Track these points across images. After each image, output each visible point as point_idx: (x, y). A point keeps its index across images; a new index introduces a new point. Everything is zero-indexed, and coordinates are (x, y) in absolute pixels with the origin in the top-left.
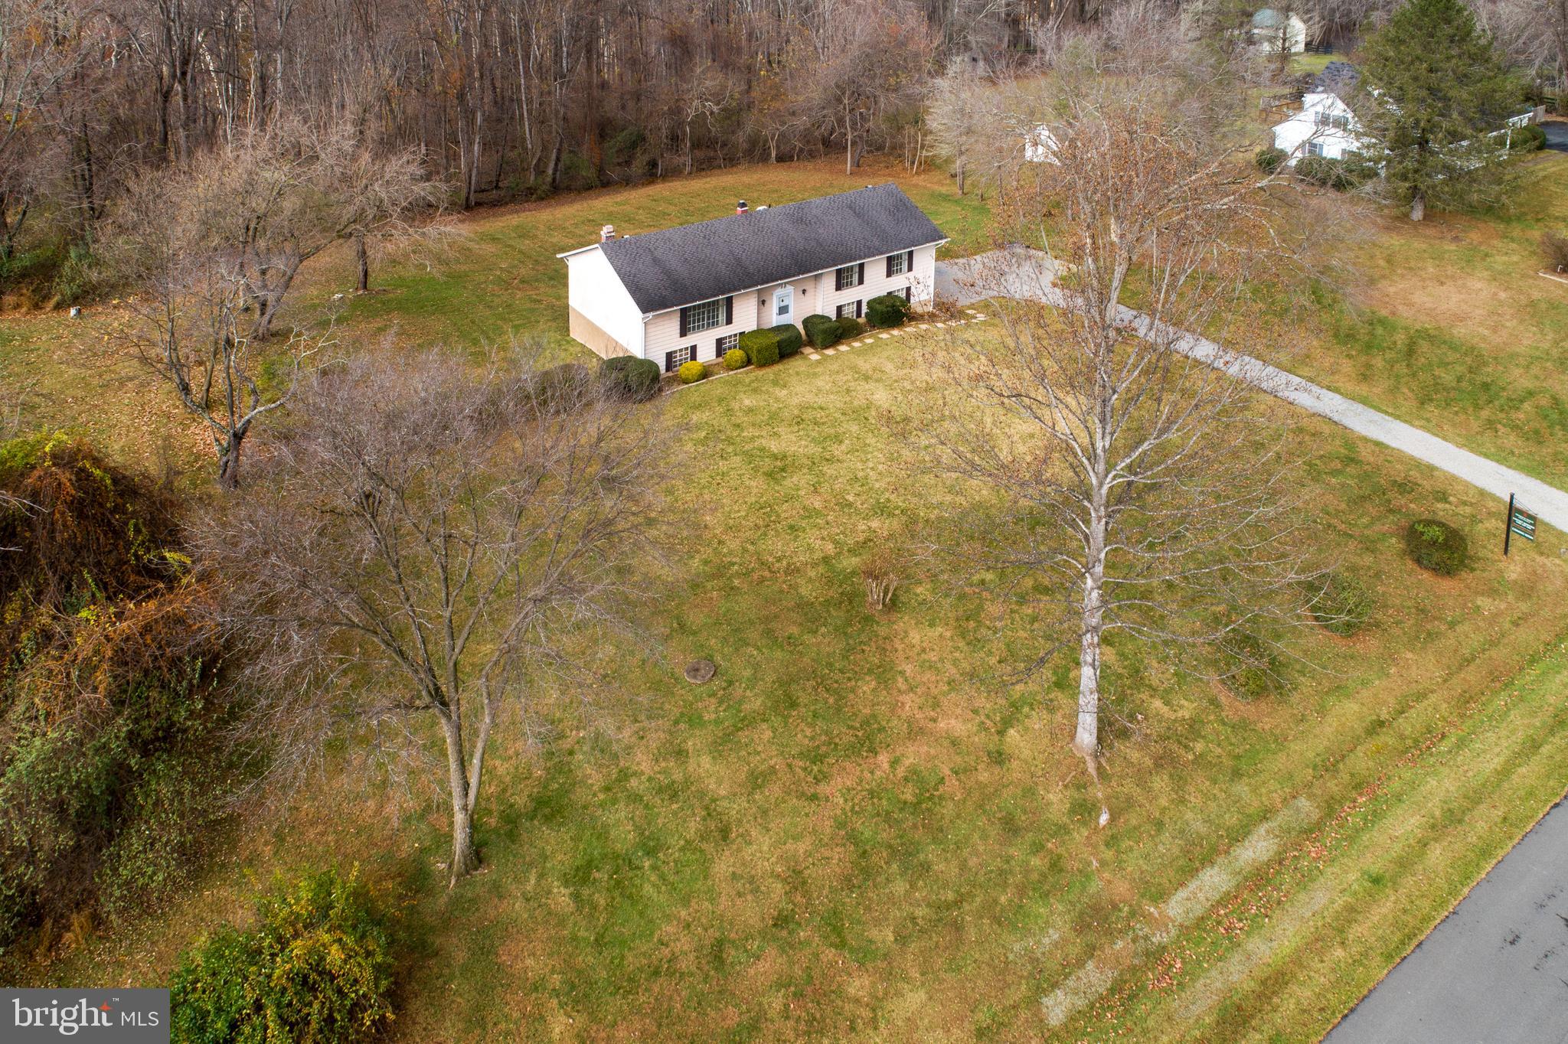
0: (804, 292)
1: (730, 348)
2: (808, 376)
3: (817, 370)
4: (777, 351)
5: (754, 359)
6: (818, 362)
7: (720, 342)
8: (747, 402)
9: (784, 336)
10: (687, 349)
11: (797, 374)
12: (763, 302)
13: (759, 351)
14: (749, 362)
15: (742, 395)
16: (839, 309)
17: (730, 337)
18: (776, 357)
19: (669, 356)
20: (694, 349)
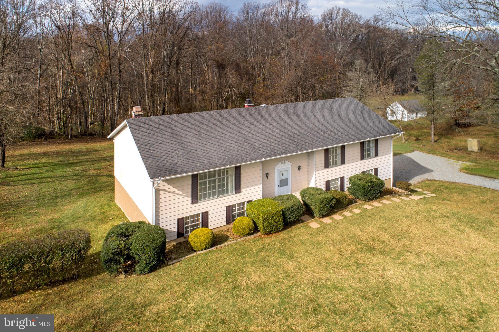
0: (299, 168)
1: (239, 215)
2: (313, 245)
3: (320, 239)
4: (282, 219)
5: (260, 227)
6: (319, 230)
7: (229, 209)
8: (255, 277)
9: (287, 205)
10: (198, 215)
11: (302, 242)
12: (267, 175)
13: (265, 219)
14: (256, 230)
15: (250, 268)
16: (328, 183)
17: (239, 204)
18: (281, 224)
19: (181, 222)
20: (205, 215)
